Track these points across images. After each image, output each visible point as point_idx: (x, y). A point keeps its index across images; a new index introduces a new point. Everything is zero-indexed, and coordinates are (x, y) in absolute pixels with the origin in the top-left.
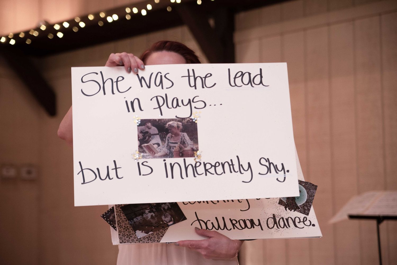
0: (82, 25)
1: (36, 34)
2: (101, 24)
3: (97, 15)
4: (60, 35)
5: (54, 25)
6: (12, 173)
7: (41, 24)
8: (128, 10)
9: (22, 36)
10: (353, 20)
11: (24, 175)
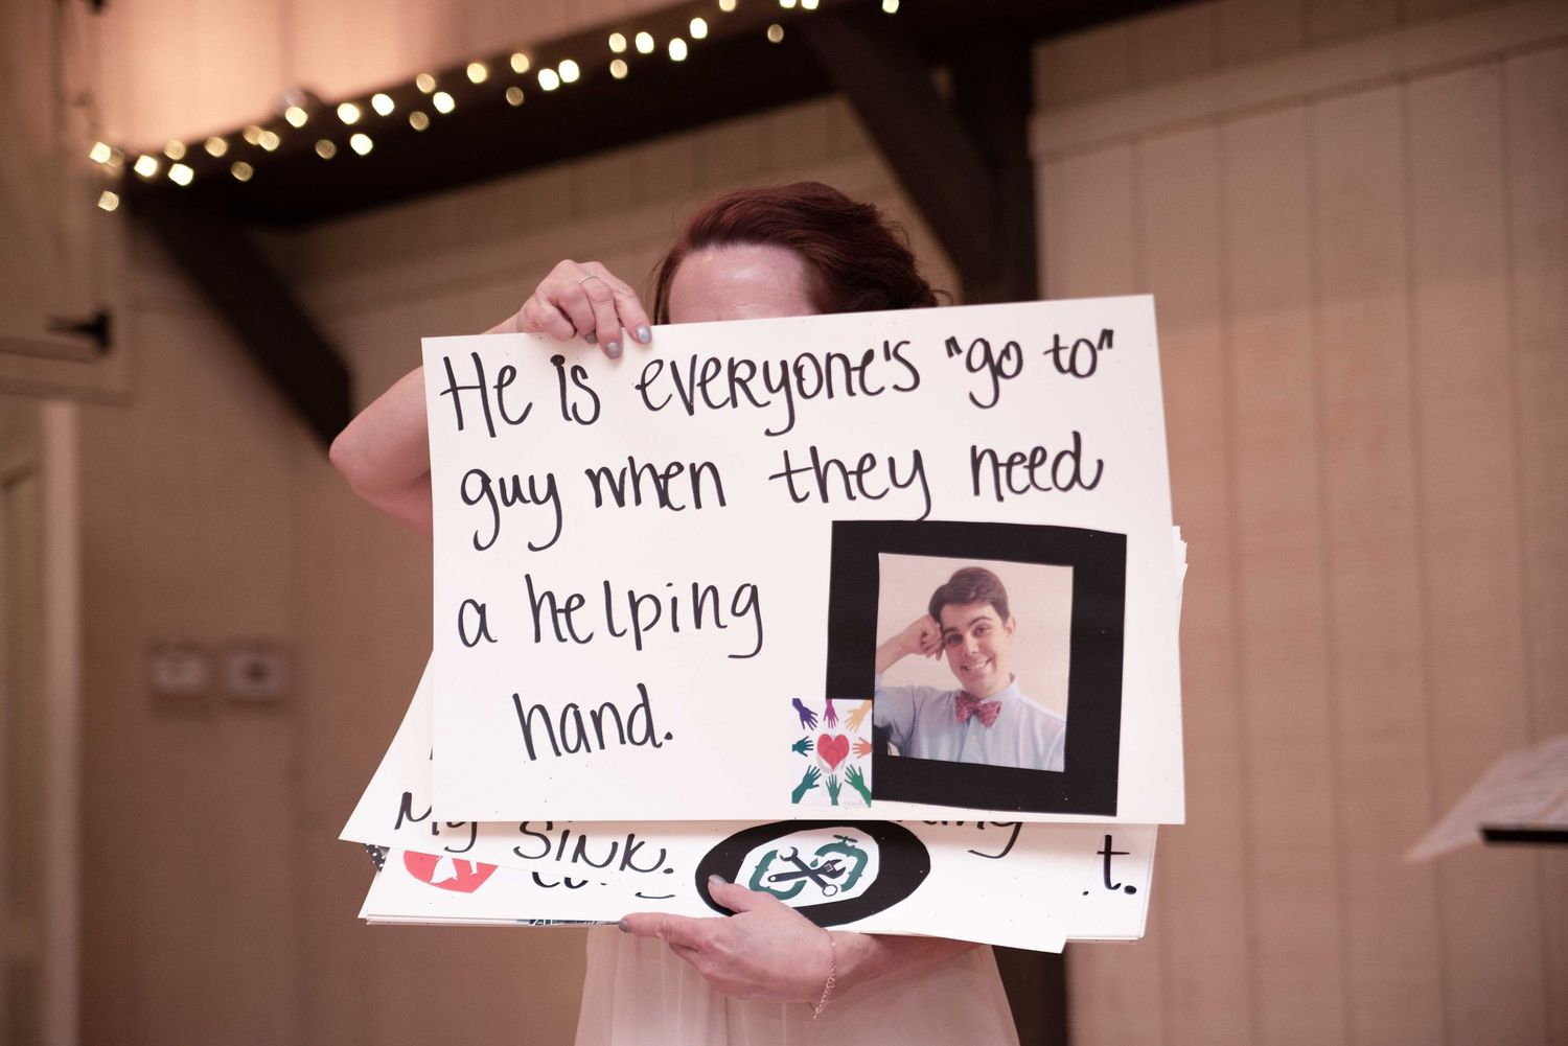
0: (444, 103)
1: (269, 142)
2: (514, 98)
3: (499, 64)
4: (362, 144)
5: (336, 106)
6: (190, 675)
7: (289, 102)
8: (617, 43)
9: (217, 149)
10: (1501, 56)
11: (239, 683)
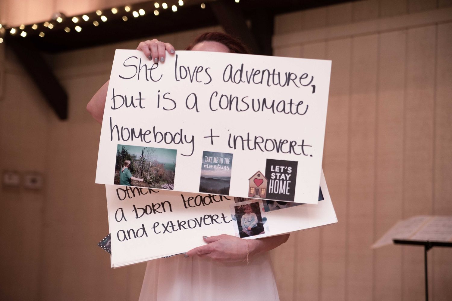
0: (104, 19)
1: (51, 26)
2: (125, 19)
3: (121, 9)
4: (78, 29)
5: (72, 17)
6: (15, 180)
7: (57, 16)
8: (157, 5)
9: (35, 27)
10: (407, 28)
11: (29, 184)
